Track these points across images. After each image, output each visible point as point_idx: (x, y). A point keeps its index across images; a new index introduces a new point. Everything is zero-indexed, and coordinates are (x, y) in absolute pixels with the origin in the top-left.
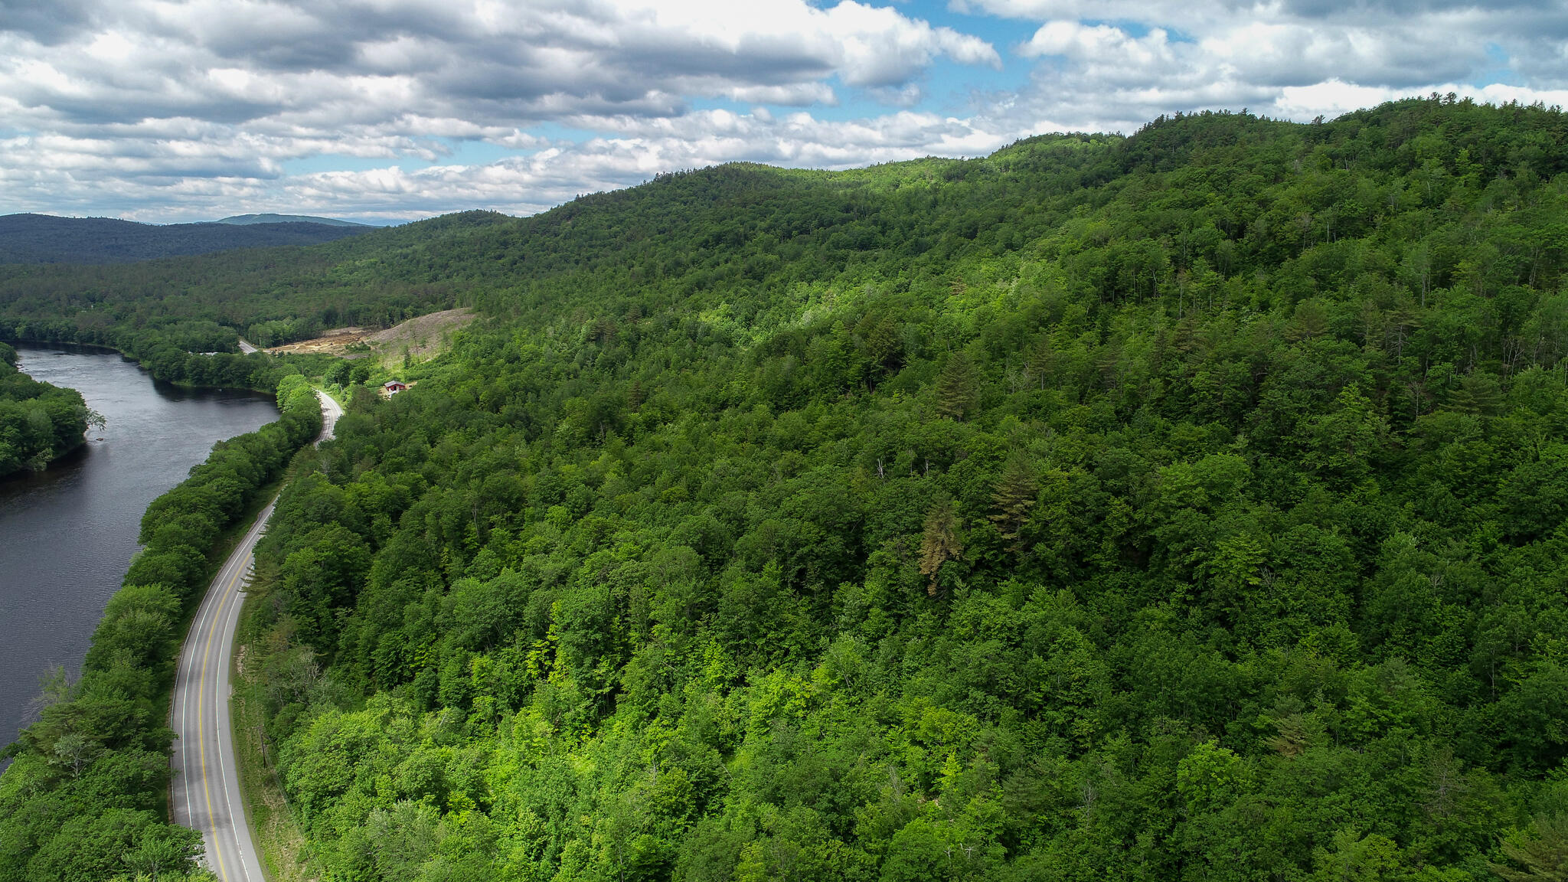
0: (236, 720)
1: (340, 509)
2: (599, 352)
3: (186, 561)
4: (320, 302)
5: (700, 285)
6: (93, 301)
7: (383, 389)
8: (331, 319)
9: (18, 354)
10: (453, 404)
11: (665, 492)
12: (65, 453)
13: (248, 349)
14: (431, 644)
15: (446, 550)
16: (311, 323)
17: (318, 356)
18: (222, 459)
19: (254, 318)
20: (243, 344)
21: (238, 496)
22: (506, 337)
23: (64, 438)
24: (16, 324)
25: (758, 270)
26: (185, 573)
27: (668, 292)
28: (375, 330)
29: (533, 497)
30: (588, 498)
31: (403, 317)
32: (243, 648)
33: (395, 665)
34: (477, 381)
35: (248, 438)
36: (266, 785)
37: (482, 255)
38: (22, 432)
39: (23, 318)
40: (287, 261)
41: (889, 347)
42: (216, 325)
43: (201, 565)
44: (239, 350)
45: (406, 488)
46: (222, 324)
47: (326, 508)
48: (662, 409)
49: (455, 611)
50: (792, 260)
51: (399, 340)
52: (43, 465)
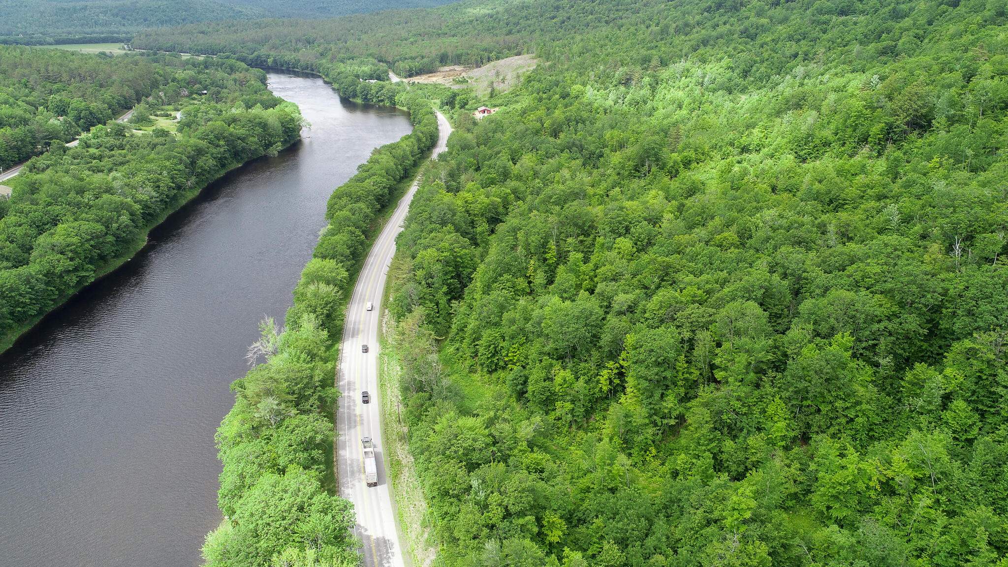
0: (381, 375)
1: (454, 215)
2: (628, 93)
3: (352, 240)
4: (438, 47)
5: (705, 42)
6: (309, 43)
7: (477, 113)
8: (444, 59)
9: (268, 76)
10: (527, 130)
11: (718, 237)
12: (289, 145)
13: (395, 79)
14: (521, 345)
15: (532, 262)
16: (432, 62)
17: (436, 86)
18: (377, 162)
19: (398, 57)
20: (391, 74)
21: (386, 191)
22: (561, 78)
23: (288, 136)
24: (268, 56)
25: (752, 31)
26: (352, 249)
27: (679, 48)
28: (472, 68)
29: (603, 228)
30: (649, 235)
31: (489, 60)
32: (387, 311)
33: (493, 356)
34: (541, 112)
35: (393, 147)
36: (400, 440)
37: (542, 16)
38: (265, 131)
39: (272, 53)
40: (418, 18)
41: (916, 110)
42: (376, 61)
43: (362, 243)
44: (388, 79)
45: (499, 200)
46: (379, 61)
47: (445, 214)
48: (696, 150)
49: (543, 325)
50: (780, 23)
51: (486, 76)
52: (276, 153)
